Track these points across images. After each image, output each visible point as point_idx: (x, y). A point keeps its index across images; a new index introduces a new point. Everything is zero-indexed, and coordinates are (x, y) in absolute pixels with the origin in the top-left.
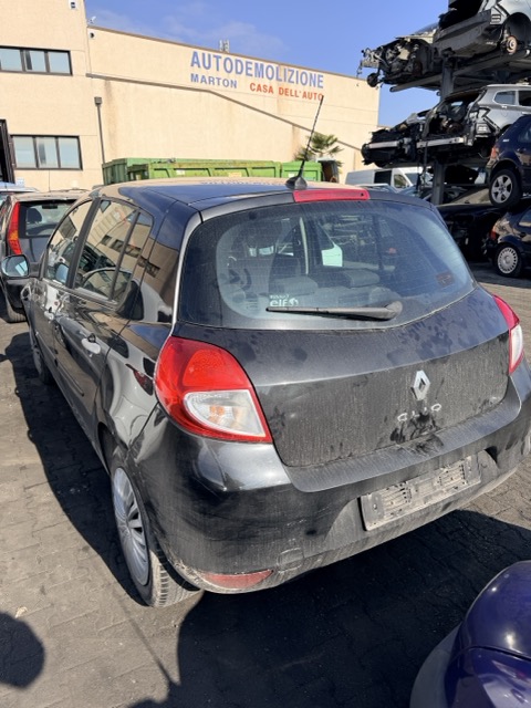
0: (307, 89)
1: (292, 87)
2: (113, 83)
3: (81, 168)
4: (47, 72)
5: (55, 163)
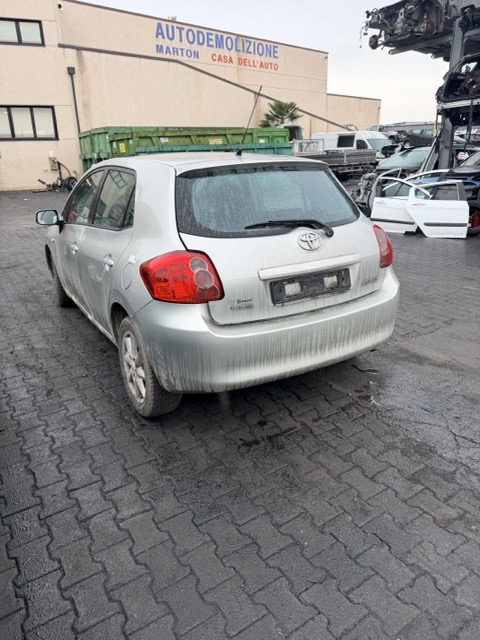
0: (264, 59)
1: (250, 57)
2: (85, 53)
3: (57, 138)
4: (20, 42)
5: (30, 133)
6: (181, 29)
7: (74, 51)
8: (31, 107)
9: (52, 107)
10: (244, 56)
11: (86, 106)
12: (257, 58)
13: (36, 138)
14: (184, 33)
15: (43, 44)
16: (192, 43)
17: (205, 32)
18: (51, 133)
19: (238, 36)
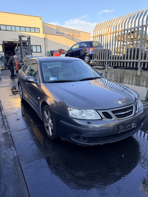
0: (78, 35)
1: (75, 34)
2: (47, 35)
3: (41, 52)
4: (35, 32)
5: (36, 51)
6: (61, 28)
7: (45, 34)
8: (36, 46)
9: (40, 46)
10: (73, 34)
11: (47, 45)
12: (76, 35)
13: (37, 52)
14: (62, 29)
15: (39, 33)
16: (63, 31)
17: (66, 29)
18: (40, 51)
19: (72, 30)
